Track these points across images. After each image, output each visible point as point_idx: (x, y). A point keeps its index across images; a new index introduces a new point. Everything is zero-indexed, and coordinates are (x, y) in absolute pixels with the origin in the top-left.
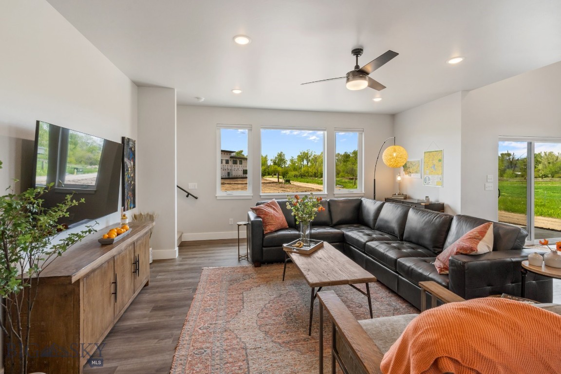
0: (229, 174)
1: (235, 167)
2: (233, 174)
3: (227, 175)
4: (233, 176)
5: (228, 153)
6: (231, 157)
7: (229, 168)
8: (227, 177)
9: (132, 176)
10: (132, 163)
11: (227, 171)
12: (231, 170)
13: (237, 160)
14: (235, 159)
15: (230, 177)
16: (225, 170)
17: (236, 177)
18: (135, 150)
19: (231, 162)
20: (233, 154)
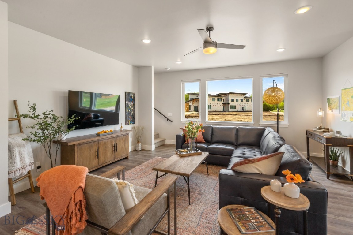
0: (243, 108)
1: (248, 104)
2: (246, 109)
3: (242, 109)
4: (246, 110)
5: (243, 95)
6: (244, 97)
7: (244, 104)
8: (242, 110)
9: (132, 109)
10: (132, 103)
11: (242, 107)
12: (245, 106)
13: (249, 99)
14: (247, 99)
15: (244, 110)
16: (241, 106)
17: (248, 110)
18: (134, 97)
19: (244, 101)
20: (246, 96)
